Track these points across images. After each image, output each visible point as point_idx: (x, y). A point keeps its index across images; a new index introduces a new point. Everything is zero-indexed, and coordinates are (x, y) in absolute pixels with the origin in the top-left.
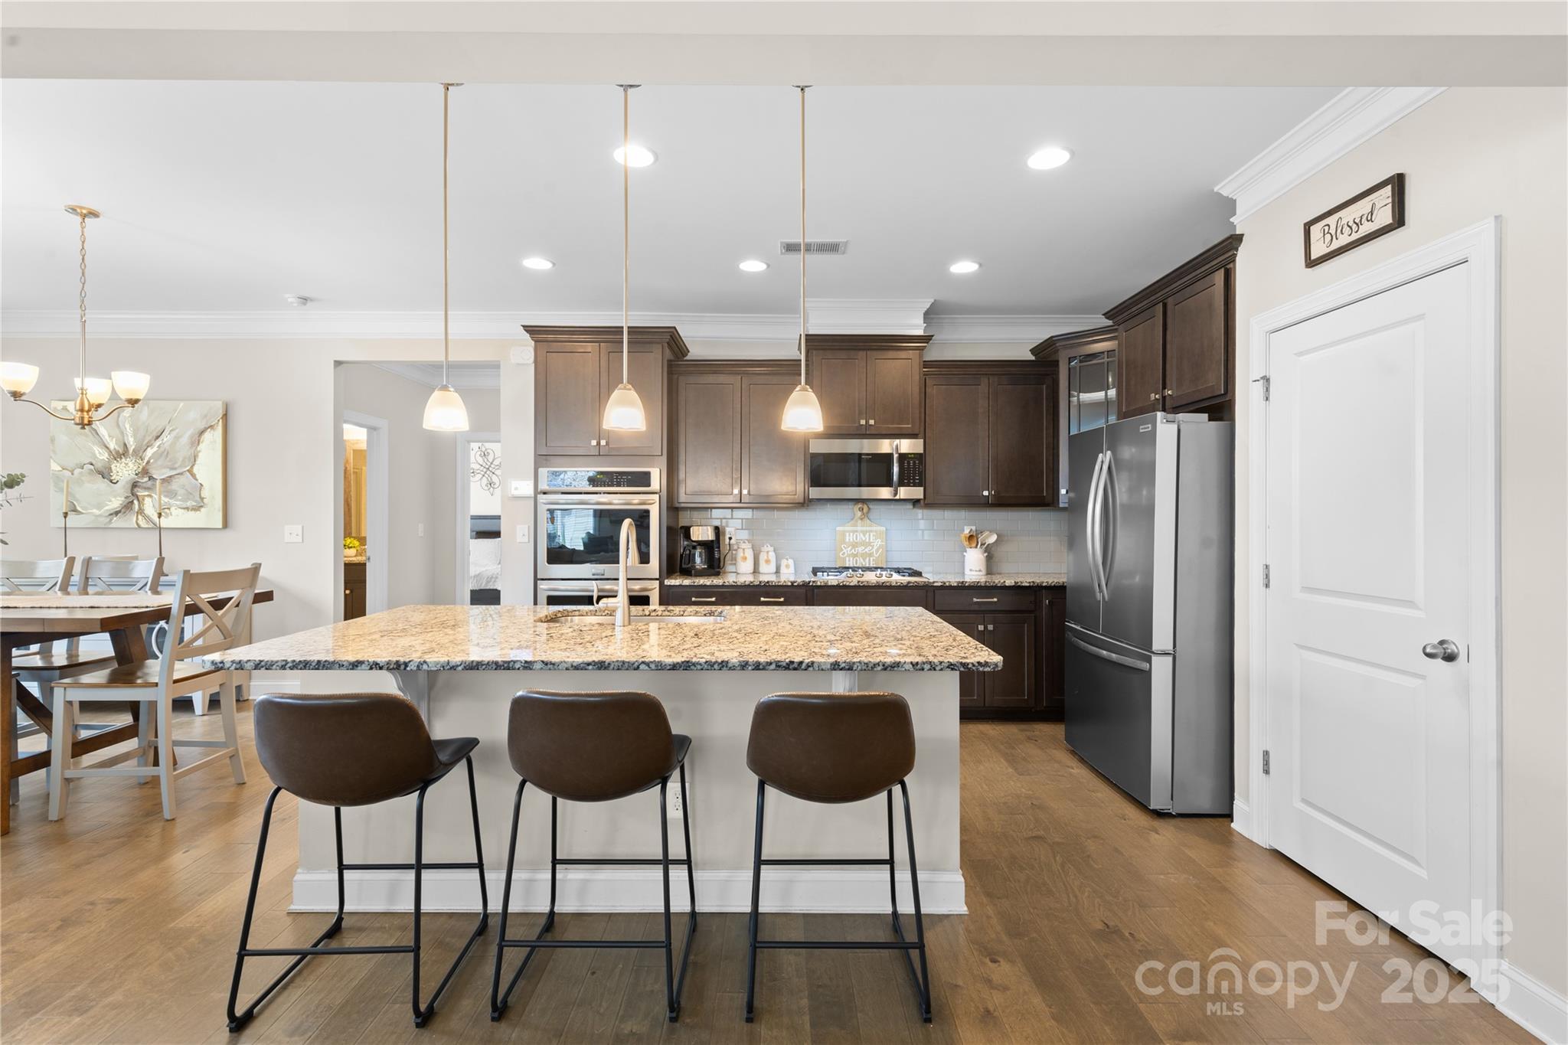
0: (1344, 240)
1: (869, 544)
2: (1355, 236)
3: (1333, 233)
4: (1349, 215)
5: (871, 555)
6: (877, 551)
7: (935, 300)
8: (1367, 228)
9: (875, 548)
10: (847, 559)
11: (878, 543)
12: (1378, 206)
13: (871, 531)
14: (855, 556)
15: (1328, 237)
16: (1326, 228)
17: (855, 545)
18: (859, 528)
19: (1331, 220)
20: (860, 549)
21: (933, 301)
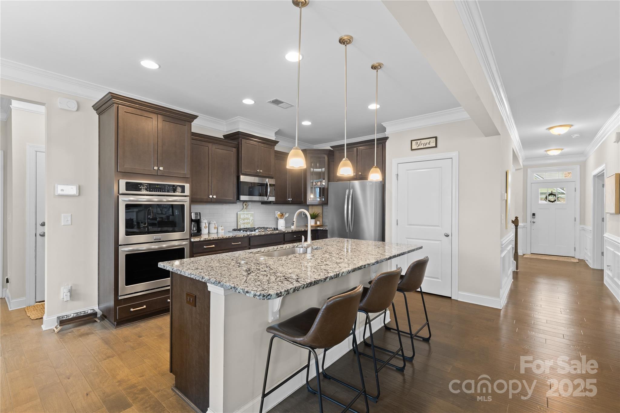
0: (422, 147)
1: (248, 219)
2: (425, 147)
3: (419, 144)
4: (423, 141)
5: (249, 223)
6: (251, 221)
7: (280, 129)
8: (428, 146)
9: (251, 220)
10: (242, 225)
11: (251, 218)
12: (431, 142)
13: (249, 214)
14: (244, 224)
15: (417, 145)
16: (417, 143)
17: (244, 220)
18: (245, 213)
19: (419, 141)
20: (246, 221)
21: (279, 129)
